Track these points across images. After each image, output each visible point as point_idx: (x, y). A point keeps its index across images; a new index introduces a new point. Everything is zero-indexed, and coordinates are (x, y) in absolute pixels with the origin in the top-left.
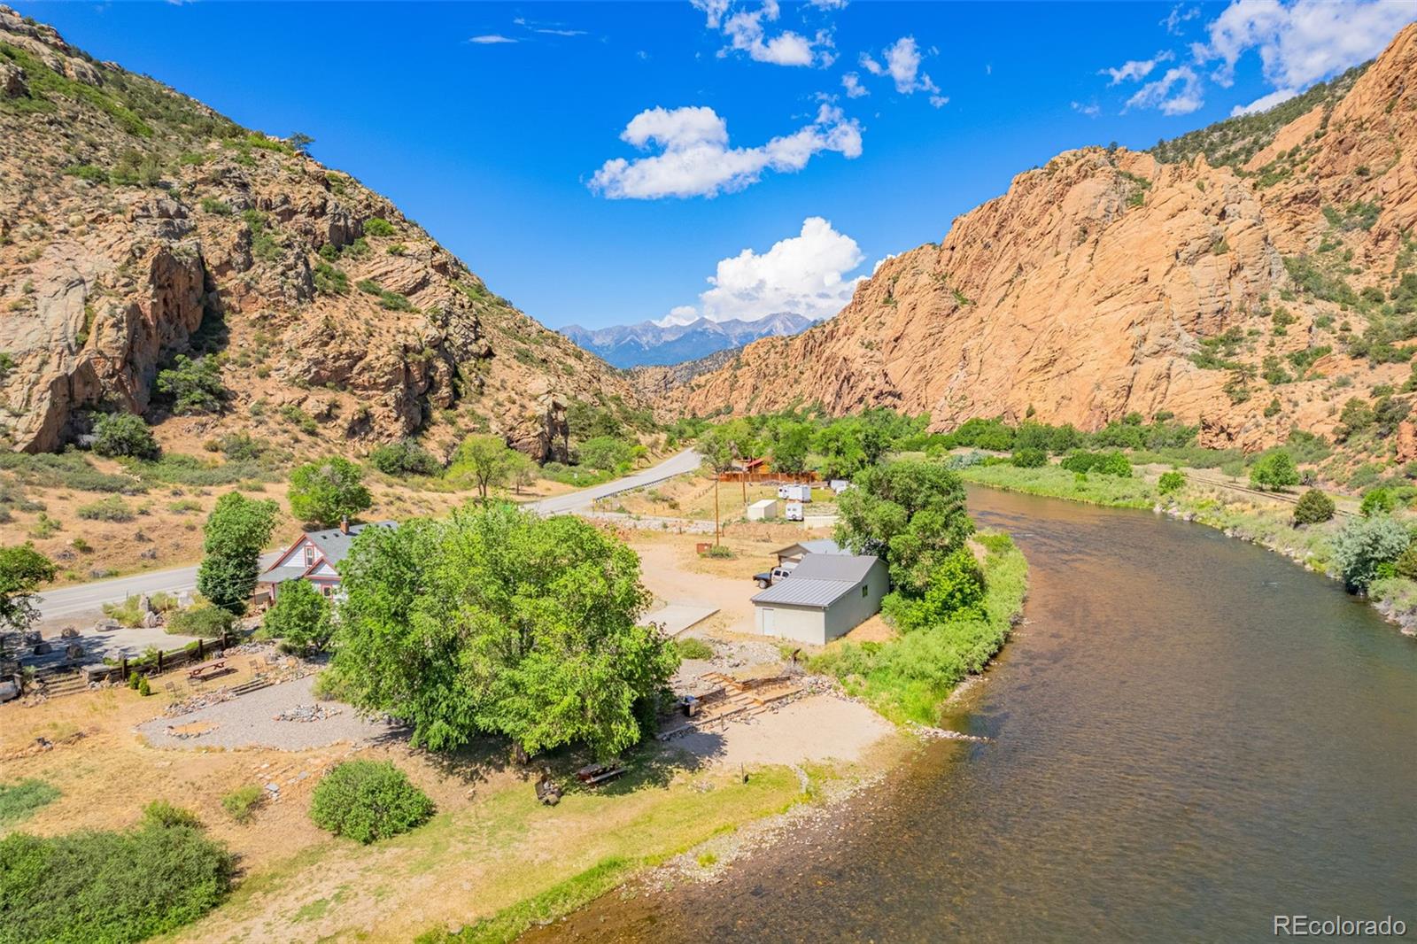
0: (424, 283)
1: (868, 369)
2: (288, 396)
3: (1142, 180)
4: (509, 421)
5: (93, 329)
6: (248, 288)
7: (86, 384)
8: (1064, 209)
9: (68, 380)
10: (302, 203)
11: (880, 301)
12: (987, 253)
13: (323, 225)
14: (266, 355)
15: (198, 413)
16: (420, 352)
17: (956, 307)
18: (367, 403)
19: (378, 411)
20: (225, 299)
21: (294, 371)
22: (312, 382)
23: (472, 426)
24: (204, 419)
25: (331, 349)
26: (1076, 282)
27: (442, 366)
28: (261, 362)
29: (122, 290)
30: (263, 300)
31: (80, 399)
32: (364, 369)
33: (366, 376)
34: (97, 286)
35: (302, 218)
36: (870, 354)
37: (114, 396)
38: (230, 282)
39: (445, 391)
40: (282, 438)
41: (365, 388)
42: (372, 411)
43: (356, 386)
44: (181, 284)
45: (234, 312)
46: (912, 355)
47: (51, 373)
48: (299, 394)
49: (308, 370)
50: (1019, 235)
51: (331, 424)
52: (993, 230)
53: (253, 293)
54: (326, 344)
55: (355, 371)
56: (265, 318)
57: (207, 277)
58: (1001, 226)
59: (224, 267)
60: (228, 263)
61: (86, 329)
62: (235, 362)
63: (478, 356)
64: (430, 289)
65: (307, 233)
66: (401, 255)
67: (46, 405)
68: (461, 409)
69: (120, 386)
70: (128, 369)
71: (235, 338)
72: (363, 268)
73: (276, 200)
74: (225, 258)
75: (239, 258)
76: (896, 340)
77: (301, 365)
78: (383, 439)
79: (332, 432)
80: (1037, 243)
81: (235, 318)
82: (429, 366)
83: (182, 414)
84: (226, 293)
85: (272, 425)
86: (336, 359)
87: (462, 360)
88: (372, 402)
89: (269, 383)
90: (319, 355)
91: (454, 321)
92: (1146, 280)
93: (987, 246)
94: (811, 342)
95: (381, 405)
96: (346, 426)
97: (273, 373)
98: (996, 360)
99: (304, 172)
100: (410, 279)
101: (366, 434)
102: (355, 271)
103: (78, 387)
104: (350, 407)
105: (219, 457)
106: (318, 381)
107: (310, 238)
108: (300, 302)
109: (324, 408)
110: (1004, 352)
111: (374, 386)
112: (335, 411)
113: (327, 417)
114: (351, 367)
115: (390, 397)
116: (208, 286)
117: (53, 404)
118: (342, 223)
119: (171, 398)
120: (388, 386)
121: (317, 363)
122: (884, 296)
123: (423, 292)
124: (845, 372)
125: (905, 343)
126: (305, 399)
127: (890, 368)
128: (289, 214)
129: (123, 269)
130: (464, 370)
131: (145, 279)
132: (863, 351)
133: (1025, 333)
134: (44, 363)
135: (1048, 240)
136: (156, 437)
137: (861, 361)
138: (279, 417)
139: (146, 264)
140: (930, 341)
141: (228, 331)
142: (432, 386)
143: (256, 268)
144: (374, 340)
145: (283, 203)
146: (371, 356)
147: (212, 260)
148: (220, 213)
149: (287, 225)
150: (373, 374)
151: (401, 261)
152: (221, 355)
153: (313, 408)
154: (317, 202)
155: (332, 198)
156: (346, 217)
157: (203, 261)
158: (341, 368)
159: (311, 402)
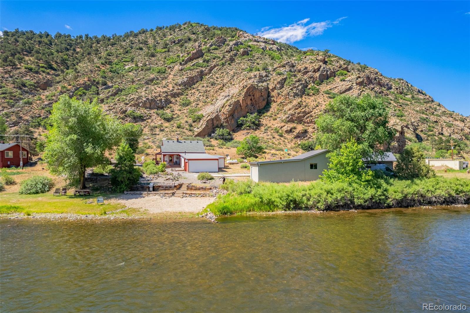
2: (279, 125)
5: (225, 106)
6: (279, 94)
7: (217, 121)
9: (212, 120)
10: (311, 69)
13: (317, 75)
14: (278, 114)
18: (307, 128)
20: (273, 99)
21: (284, 118)
22: (289, 121)
24: (249, 131)
25: (297, 111)
28: (275, 115)
29: (237, 97)
30: (282, 98)
31: (215, 125)
32: (309, 117)
33: (308, 119)
34: (232, 97)
35: (310, 73)
37: (225, 124)
38: (274, 94)
40: (269, 137)
41: (308, 123)
42: (308, 130)
43: (305, 122)
44: (257, 95)
45: (275, 102)
47: (209, 118)
48: (283, 124)
49: (288, 117)
51: (290, 134)
53: (280, 96)
54: (297, 109)
55: (305, 117)
56: (281, 103)
57: (269, 92)
59: (273, 90)
60: (275, 88)
61: (223, 107)
62: (268, 116)
64: (352, 91)
65: (311, 78)
66: (344, 81)
67: (204, 126)
69: (226, 122)
70: (231, 117)
71: (271, 110)
72: (328, 86)
73: (302, 69)
74: (274, 86)
75: (278, 86)
77: (286, 116)
78: (310, 140)
79: (290, 136)
81: (275, 104)
83: (244, 129)
84: (273, 97)
85: (269, 133)
86: (298, 113)
88: (310, 128)
89: (276, 121)
90: (293, 113)
96: (295, 134)
97: (278, 119)
99: (317, 59)
100: (344, 88)
101: (304, 138)
102: (324, 88)
103: (215, 122)
104: (300, 128)
106: (291, 121)
107: (312, 79)
108: (294, 97)
109: (289, 129)
111: (311, 122)
112: (293, 130)
113: (290, 131)
116: (269, 95)
117: (207, 126)
118: (325, 73)
119: (242, 125)
121: (292, 115)
123: (348, 92)
126: (284, 126)
128: (306, 73)
129: (240, 91)
131: (244, 93)
134: (209, 116)
136: (234, 136)
138: (272, 131)
141: (270, 107)
143: (284, 89)
144: (317, 108)
145: (304, 69)
146: (313, 113)
147: (271, 87)
148: (280, 75)
149: (305, 76)
150: (311, 118)
151: (343, 83)
152: (265, 114)
153: (285, 129)
154: (316, 67)
155: (323, 66)
156: (327, 71)
157: (268, 88)
158: (301, 116)
159: (286, 126)
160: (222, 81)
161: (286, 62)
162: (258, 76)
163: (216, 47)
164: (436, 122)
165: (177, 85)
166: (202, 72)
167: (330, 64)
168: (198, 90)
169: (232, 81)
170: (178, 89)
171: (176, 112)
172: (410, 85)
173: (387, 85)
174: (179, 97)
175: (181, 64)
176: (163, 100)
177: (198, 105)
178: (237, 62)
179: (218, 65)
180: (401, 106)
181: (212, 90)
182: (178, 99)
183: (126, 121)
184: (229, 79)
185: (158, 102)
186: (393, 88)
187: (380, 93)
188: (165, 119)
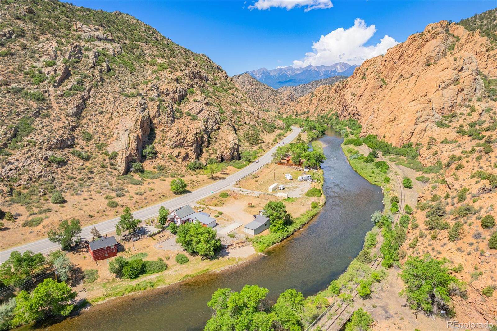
0: (202, 110)
1: (352, 104)
2: (169, 151)
3: (457, 37)
4: (222, 150)
5: (131, 143)
6: (160, 122)
7: (131, 157)
8: (422, 52)
9: (127, 157)
10: (171, 90)
11: (361, 77)
12: (395, 65)
13: (176, 96)
14: (164, 140)
15: (151, 159)
16: (200, 134)
17: (382, 86)
18: (187, 150)
19: (190, 152)
21: (171, 144)
22: (174, 147)
23: (213, 152)
24: (152, 160)
25: (179, 138)
26: (409, 90)
27: (206, 136)
28: (163, 142)
29: (135, 131)
30: (163, 125)
31: (129, 160)
32: (186, 142)
33: (187, 144)
34: (130, 130)
35: (171, 94)
36: (354, 98)
37: (135, 158)
38: (155, 121)
39: (206, 143)
40: (169, 164)
41: (187, 147)
42: (188, 153)
43: (184, 146)
44: (146, 125)
45: (157, 128)
46: (365, 102)
47: (125, 156)
48: (172, 150)
49: (174, 144)
50: (405, 60)
51: (179, 158)
52: (398, 57)
53: (161, 123)
54: (178, 136)
56: (164, 130)
57: (151, 120)
58: (401, 56)
59: (154, 118)
60: (155, 116)
61: (129, 144)
62: (158, 143)
63: (215, 130)
64: (203, 112)
65: (173, 99)
66: (196, 101)
67: (124, 163)
68: (210, 147)
69: (136, 156)
70: (137, 151)
71: (157, 136)
72: (187, 107)
73: (165, 91)
75: (157, 114)
76: (360, 96)
77: (172, 143)
78: (191, 160)
79: (179, 160)
80: (411, 64)
81: (157, 130)
82: (203, 137)
83: (148, 159)
84: (155, 124)
85: (166, 160)
86: (180, 140)
87: (211, 132)
88: (188, 150)
89: (165, 148)
90: (176, 140)
91: (209, 120)
92: (426, 95)
93: (395, 63)
94: (338, 88)
95: (190, 151)
96: (182, 158)
97: (166, 145)
98: (382, 114)
99: (172, 79)
100: (198, 110)
101: (187, 159)
102: (185, 108)
103: (129, 158)
104: (183, 152)
105: (155, 170)
106: (176, 146)
108: (171, 124)
109: (177, 154)
110: (385, 111)
111: (189, 146)
112: (180, 154)
113: (178, 156)
114: (183, 142)
115: (192, 148)
116: (151, 122)
117: (126, 163)
118: (181, 94)
119: (146, 156)
120: (192, 146)
121: (176, 142)
122: (362, 75)
124: (345, 104)
125: (363, 97)
127: (358, 105)
128: (168, 94)
129: (134, 125)
130: (212, 135)
131: (139, 127)
132: (351, 97)
133: (391, 106)
134: (123, 153)
135: (415, 63)
136: (143, 166)
137: (350, 101)
138: (167, 158)
139: (139, 123)
140: (371, 98)
141: (156, 134)
142: (203, 142)
143: (161, 116)
144: (189, 132)
145: (167, 91)
146: (188, 138)
147: (152, 116)
148: (153, 100)
149: (168, 97)
150: (188, 143)
151: (196, 104)
152: (155, 141)
153: (175, 154)
154: (175, 89)
155: (178, 85)
156: (182, 91)
157: (149, 116)
158: (181, 142)
159: (174, 152)
160: (107, 109)
161: (152, 85)
162: (139, 105)
163: (77, 59)
164: (240, 112)
165: (68, 116)
166: (83, 97)
167: (181, 82)
168: (90, 120)
169: (115, 108)
170: (73, 121)
171: (87, 149)
172: (211, 62)
173: (206, 77)
174: (77, 130)
175: (54, 86)
176: (70, 138)
177: (100, 138)
178: (107, 81)
179: (92, 87)
180: (218, 98)
181: (104, 120)
182: (77, 132)
183: (52, 167)
184: (112, 106)
185: (66, 140)
186: (210, 79)
187: (202, 87)
188: (83, 158)
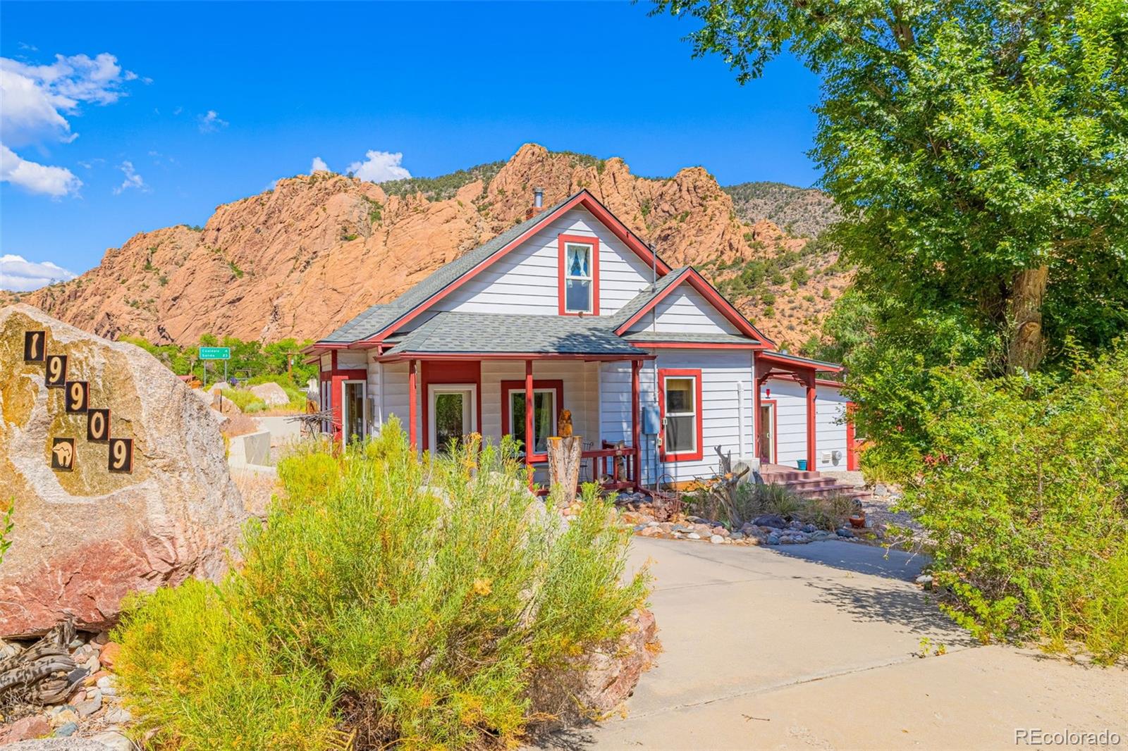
1: (135, 325)
3: (376, 203)
8: (327, 211)
11: (139, 267)
12: (258, 236)
17: (234, 277)
36: (137, 312)
46: (192, 313)
50: (290, 225)
52: (263, 219)
58: (269, 216)
76: (174, 299)
80: (308, 233)
93: (258, 231)
94: (50, 300)
98: (309, 316)
110: (316, 310)
122: (143, 263)
124: (107, 327)
125: (184, 303)
127: (167, 324)
132: (128, 308)
133: (335, 295)
135: (316, 232)
137: (128, 317)
140: (211, 302)
